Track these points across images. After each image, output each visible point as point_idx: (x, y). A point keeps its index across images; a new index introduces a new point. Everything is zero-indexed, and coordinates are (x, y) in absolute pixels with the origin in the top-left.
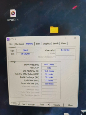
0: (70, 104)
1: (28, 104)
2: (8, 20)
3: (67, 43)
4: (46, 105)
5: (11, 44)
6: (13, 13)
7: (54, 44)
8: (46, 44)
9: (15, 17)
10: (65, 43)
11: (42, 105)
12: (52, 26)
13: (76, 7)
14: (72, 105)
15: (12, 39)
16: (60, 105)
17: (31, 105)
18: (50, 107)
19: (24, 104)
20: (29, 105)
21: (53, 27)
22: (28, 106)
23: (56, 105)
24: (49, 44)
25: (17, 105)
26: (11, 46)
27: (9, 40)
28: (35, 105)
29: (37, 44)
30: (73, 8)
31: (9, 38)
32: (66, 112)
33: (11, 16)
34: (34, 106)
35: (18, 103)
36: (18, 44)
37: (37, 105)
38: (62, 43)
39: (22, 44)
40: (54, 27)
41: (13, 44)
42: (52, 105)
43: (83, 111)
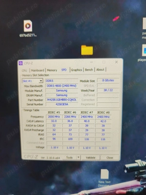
0: (110, 156)
2: (21, 35)
3: (105, 70)
4: (75, 158)
5: (25, 70)
6: (28, 26)
7: (86, 70)
8: (75, 70)
9: (32, 31)
10: (102, 69)
11: (69, 158)
12: (84, 44)
13: (117, 18)
14: (112, 158)
15: (27, 63)
16: (94, 158)
17: (54, 158)
18: (81, 160)
19: (43, 158)
20: (51, 158)
21: (85, 46)
22: (49, 159)
23: (89, 158)
24: (79, 70)
25: (34, 159)
26: (25, 73)
27: (22, 65)
28: (59, 158)
29: (63, 70)
30: (114, 20)
32: (104, 168)
33: (26, 30)
34: (58, 160)
35: (35, 156)
36: (35, 71)
37: (63, 158)
38: (97, 70)
39: (41, 71)
40: (88, 45)
41: (28, 71)
42: (83, 158)
43: (128, 166)
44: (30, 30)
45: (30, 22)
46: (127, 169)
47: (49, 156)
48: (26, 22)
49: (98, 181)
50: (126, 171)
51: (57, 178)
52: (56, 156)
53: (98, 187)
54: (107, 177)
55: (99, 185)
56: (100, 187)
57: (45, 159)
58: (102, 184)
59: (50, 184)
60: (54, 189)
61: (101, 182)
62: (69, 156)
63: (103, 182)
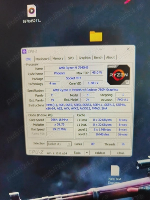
0: (121, 152)
1: (55, 153)
2: (25, 22)
3: (116, 58)
4: (83, 154)
5: (29, 59)
6: (32, 11)
7: (96, 58)
8: (83, 58)
9: (36, 16)
10: (113, 57)
11: (77, 153)
12: (92, 30)
14: (123, 153)
15: (31, 51)
16: (104, 153)
17: (60, 153)
18: (90, 156)
19: (50, 153)
20: (57, 154)
21: (94, 32)
22: (55, 155)
23: (98, 153)
24: (88, 58)
25: (39, 154)
26: (29, 62)
27: (26, 53)
29: (70, 58)
30: (126, 3)
31: (26, 50)
32: (115, 164)
33: (29, 16)
34: (66, 155)
35: (40, 151)
36: (39, 60)
37: (70, 153)
38: (107, 58)
39: (46, 59)
40: (97, 31)
41: (33, 59)
42: (93, 154)
43: (140, 162)
44: (35, 15)
45: (34, 7)
46: (139, 165)
47: (56, 151)
48: (29, 7)
49: (108, 178)
50: (138, 168)
51: (64, 175)
52: (62, 152)
53: (108, 185)
54: (118, 175)
55: (109, 183)
56: (110, 185)
57: (52, 155)
58: (112, 181)
59: (57, 181)
60: (62, 186)
61: (112, 179)
62: (77, 151)
63: (114, 180)
